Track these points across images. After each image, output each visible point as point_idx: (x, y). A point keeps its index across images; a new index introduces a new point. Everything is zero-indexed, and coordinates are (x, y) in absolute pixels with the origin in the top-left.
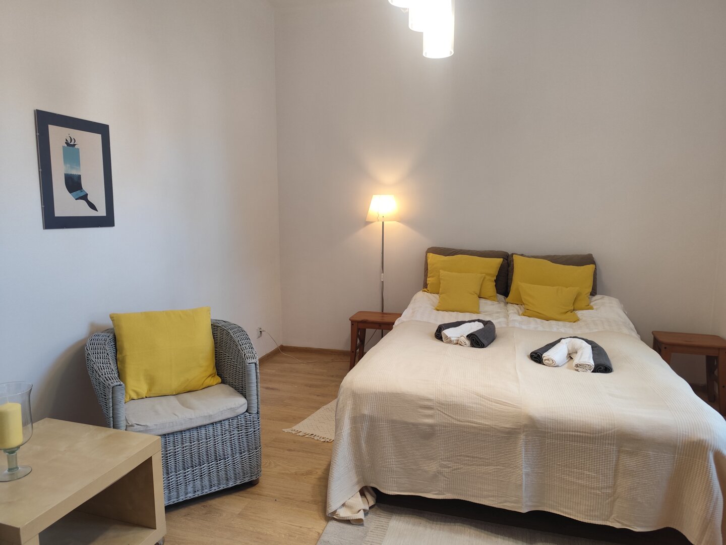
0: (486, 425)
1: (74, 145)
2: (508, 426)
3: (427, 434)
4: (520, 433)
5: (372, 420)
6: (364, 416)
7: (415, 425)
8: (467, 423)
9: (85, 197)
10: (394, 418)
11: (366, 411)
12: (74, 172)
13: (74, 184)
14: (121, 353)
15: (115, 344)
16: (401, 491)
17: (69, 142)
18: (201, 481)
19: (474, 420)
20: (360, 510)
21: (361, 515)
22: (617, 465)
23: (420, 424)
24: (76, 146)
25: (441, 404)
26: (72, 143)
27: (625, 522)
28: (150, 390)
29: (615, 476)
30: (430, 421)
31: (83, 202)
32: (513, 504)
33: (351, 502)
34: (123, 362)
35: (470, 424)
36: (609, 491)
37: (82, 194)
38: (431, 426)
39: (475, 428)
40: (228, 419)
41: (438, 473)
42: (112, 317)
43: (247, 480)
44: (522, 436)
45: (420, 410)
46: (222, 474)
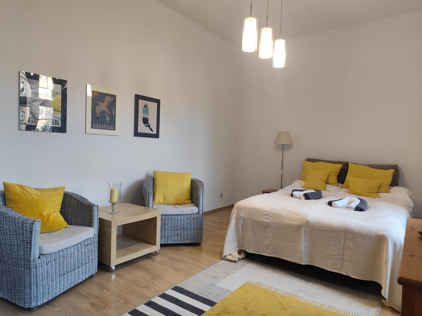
0: (289, 223)
1: (147, 107)
2: (298, 224)
3: (265, 227)
4: (302, 227)
5: (244, 219)
6: (241, 217)
7: (261, 222)
8: (282, 223)
9: (149, 126)
10: (253, 219)
11: (242, 215)
12: (146, 117)
13: (145, 121)
14: (155, 185)
15: (154, 182)
16: (254, 252)
17: (145, 105)
18: (177, 237)
19: (285, 221)
20: (236, 258)
21: (237, 259)
22: (344, 245)
23: (263, 222)
24: (148, 107)
25: (272, 213)
26: (146, 106)
27: (348, 273)
28: (164, 201)
29: (344, 250)
30: (267, 221)
31: (148, 128)
32: (299, 261)
33: (233, 254)
34: (155, 189)
35: (283, 223)
36: (341, 257)
37: (148, 125)
38: (267, 223)
39: (284, 224)
40: (190, 214)
41: (269, 244)
42: (154, 172)
43: (195, 242)
44: (303, 229)
45: (263, 216)
46: (185, 236)
